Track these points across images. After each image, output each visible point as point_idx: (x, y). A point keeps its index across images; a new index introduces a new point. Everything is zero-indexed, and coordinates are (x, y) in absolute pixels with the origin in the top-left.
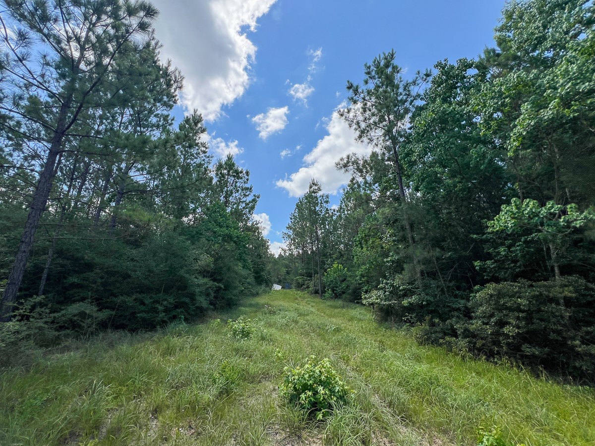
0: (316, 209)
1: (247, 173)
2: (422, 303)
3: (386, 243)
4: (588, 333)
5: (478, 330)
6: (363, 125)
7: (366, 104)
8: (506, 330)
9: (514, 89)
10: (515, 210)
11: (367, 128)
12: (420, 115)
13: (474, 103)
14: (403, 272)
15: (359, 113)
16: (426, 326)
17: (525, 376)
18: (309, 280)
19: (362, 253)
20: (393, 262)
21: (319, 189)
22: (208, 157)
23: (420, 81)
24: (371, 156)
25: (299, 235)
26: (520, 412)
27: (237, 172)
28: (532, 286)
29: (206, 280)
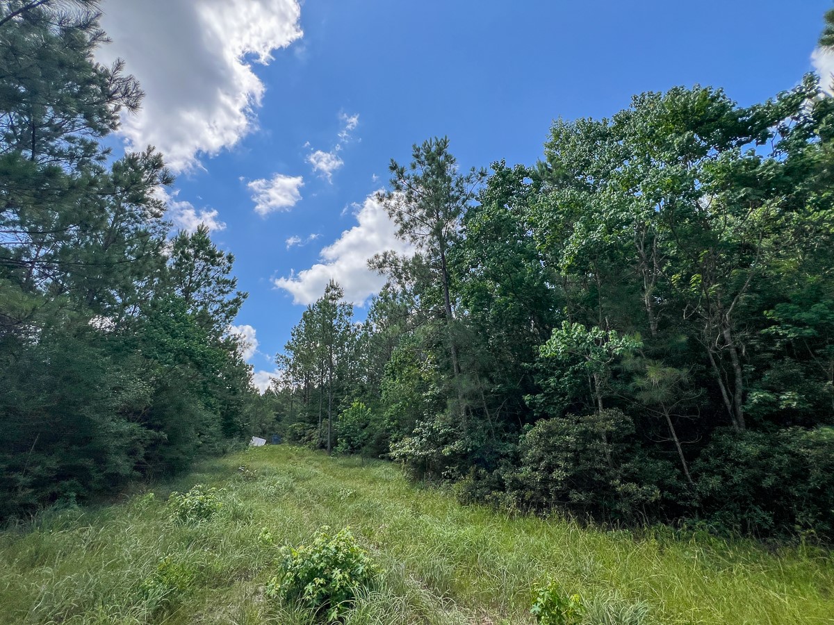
0: (332, 323)
1: (230, 258)
2: (466, 449)
3: (426, 372)
4: (626, 470)
5: (528, 479)
6: (406, 218)
7: (412, 193)
8: (554, 475)
9: (567, 206)
10: (565, 334)
11: (411, 223)
12: (474, 216)
13: (531, 213)
14: (446, 411)
15: (403, 202)
16: (469, 480)
17: (573, 527)
18: (313, 428)
19: (393, 386)
20: (433, 397)
21: (340, 295)
22: (163, 224)
23: (475, 179)
24: (413, 259)
25: (303, 360)
26: (569, 567)
27: (212, 254)
28: (578, 422)
29: (134, 426)
